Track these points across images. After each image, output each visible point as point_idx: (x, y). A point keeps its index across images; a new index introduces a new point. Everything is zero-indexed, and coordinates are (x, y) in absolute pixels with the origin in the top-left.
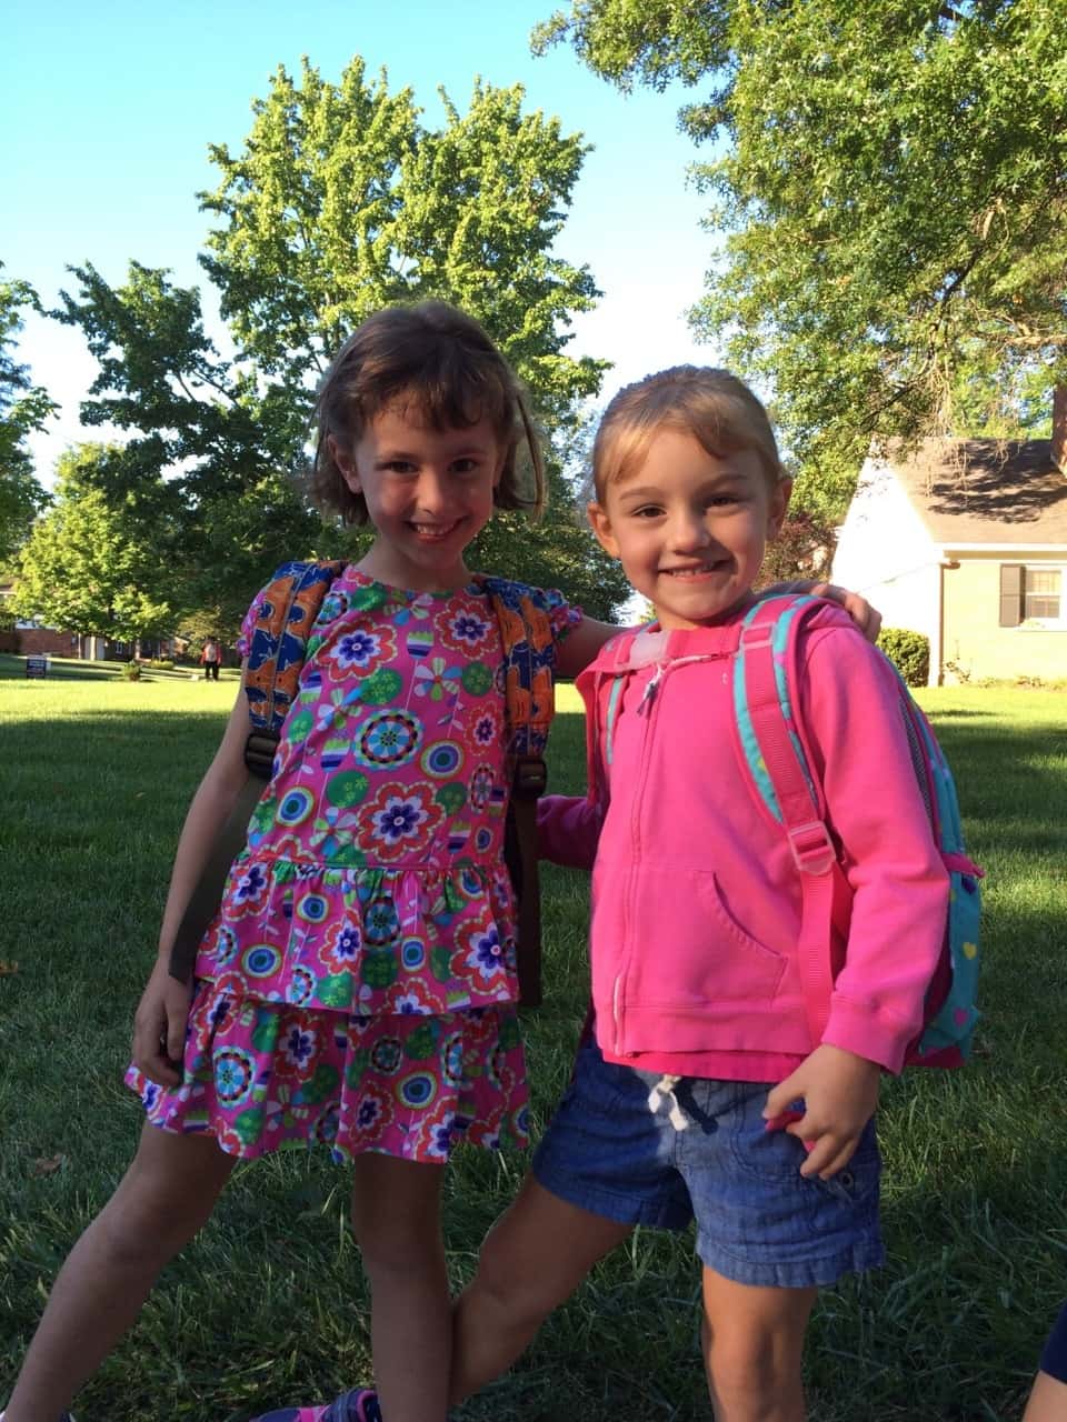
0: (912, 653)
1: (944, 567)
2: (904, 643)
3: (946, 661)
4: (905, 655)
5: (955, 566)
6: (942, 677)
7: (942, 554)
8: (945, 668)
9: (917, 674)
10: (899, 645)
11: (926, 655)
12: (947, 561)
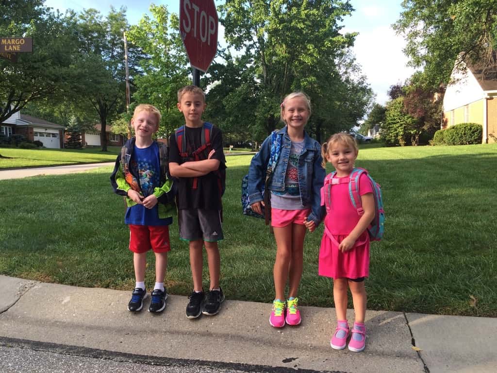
0: (476, 131)
1: (487, 99)
2: (473, 128)
3: (488, 134)
4: (473, 132)
5: (491, 99)
6: (487, 140)
7: (487, 95)
8: (489, 136)
9: (478, 139)
10: (471, 129)
11: (481, 132)
12: (489, 97)
